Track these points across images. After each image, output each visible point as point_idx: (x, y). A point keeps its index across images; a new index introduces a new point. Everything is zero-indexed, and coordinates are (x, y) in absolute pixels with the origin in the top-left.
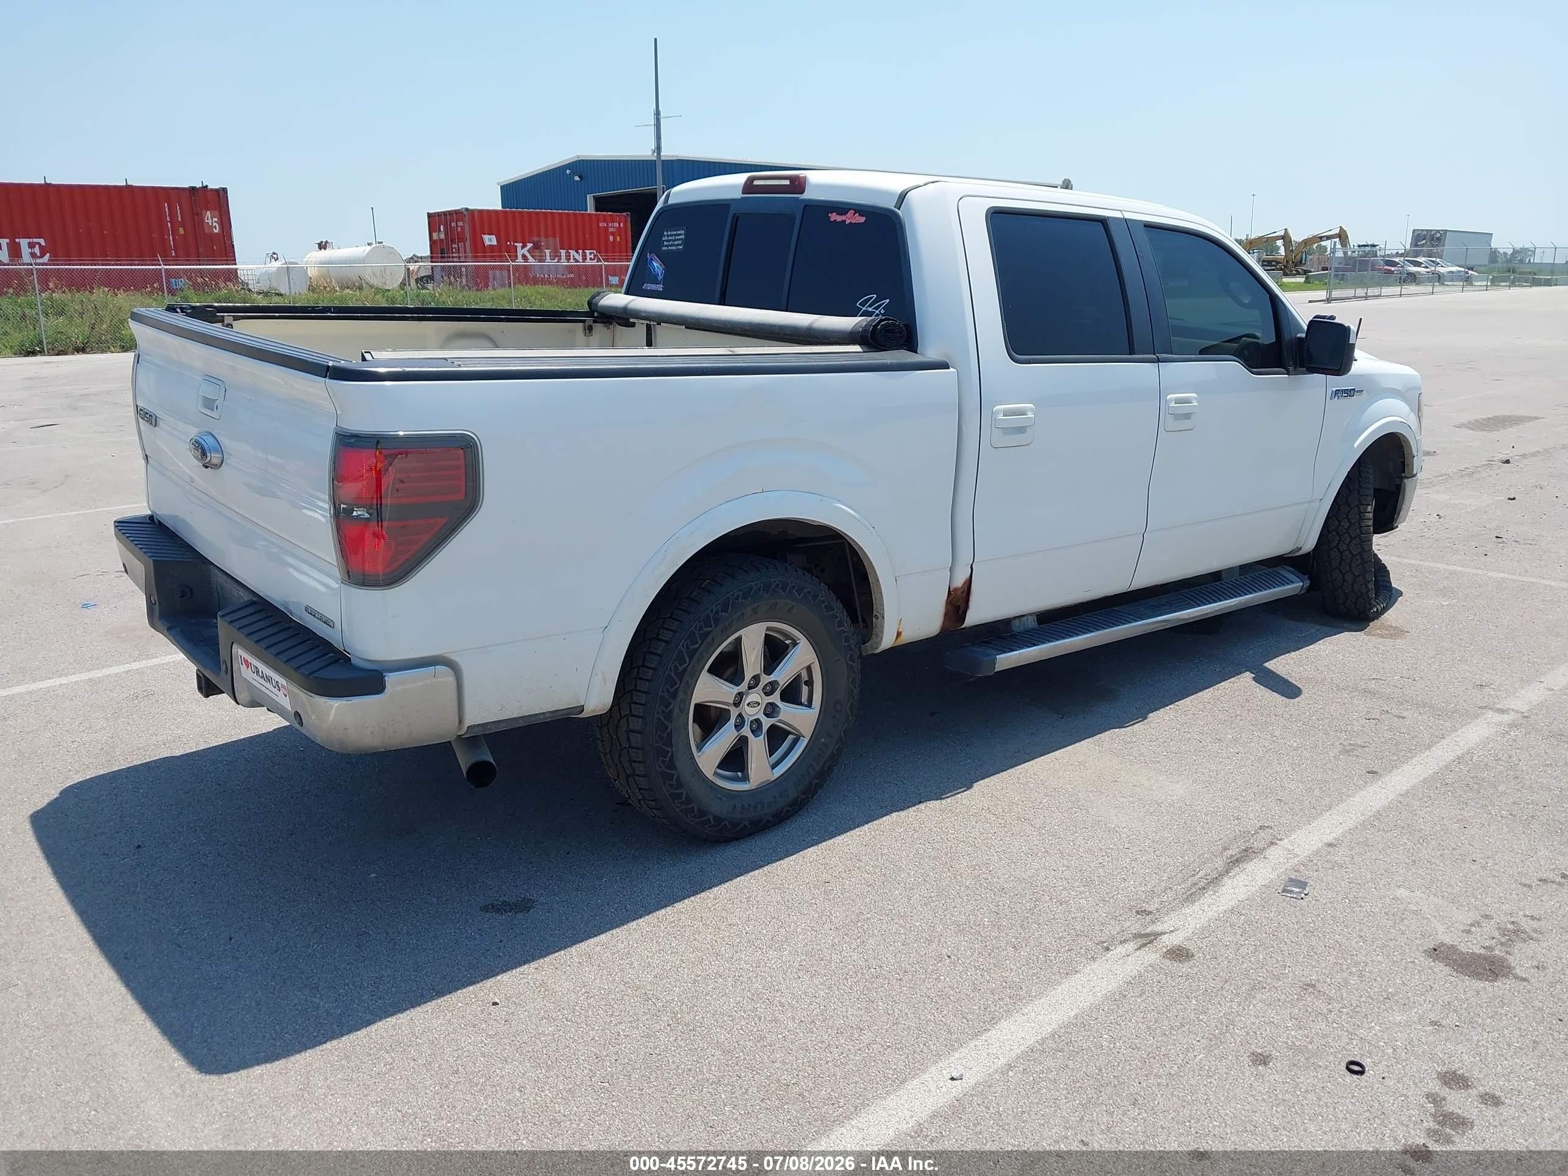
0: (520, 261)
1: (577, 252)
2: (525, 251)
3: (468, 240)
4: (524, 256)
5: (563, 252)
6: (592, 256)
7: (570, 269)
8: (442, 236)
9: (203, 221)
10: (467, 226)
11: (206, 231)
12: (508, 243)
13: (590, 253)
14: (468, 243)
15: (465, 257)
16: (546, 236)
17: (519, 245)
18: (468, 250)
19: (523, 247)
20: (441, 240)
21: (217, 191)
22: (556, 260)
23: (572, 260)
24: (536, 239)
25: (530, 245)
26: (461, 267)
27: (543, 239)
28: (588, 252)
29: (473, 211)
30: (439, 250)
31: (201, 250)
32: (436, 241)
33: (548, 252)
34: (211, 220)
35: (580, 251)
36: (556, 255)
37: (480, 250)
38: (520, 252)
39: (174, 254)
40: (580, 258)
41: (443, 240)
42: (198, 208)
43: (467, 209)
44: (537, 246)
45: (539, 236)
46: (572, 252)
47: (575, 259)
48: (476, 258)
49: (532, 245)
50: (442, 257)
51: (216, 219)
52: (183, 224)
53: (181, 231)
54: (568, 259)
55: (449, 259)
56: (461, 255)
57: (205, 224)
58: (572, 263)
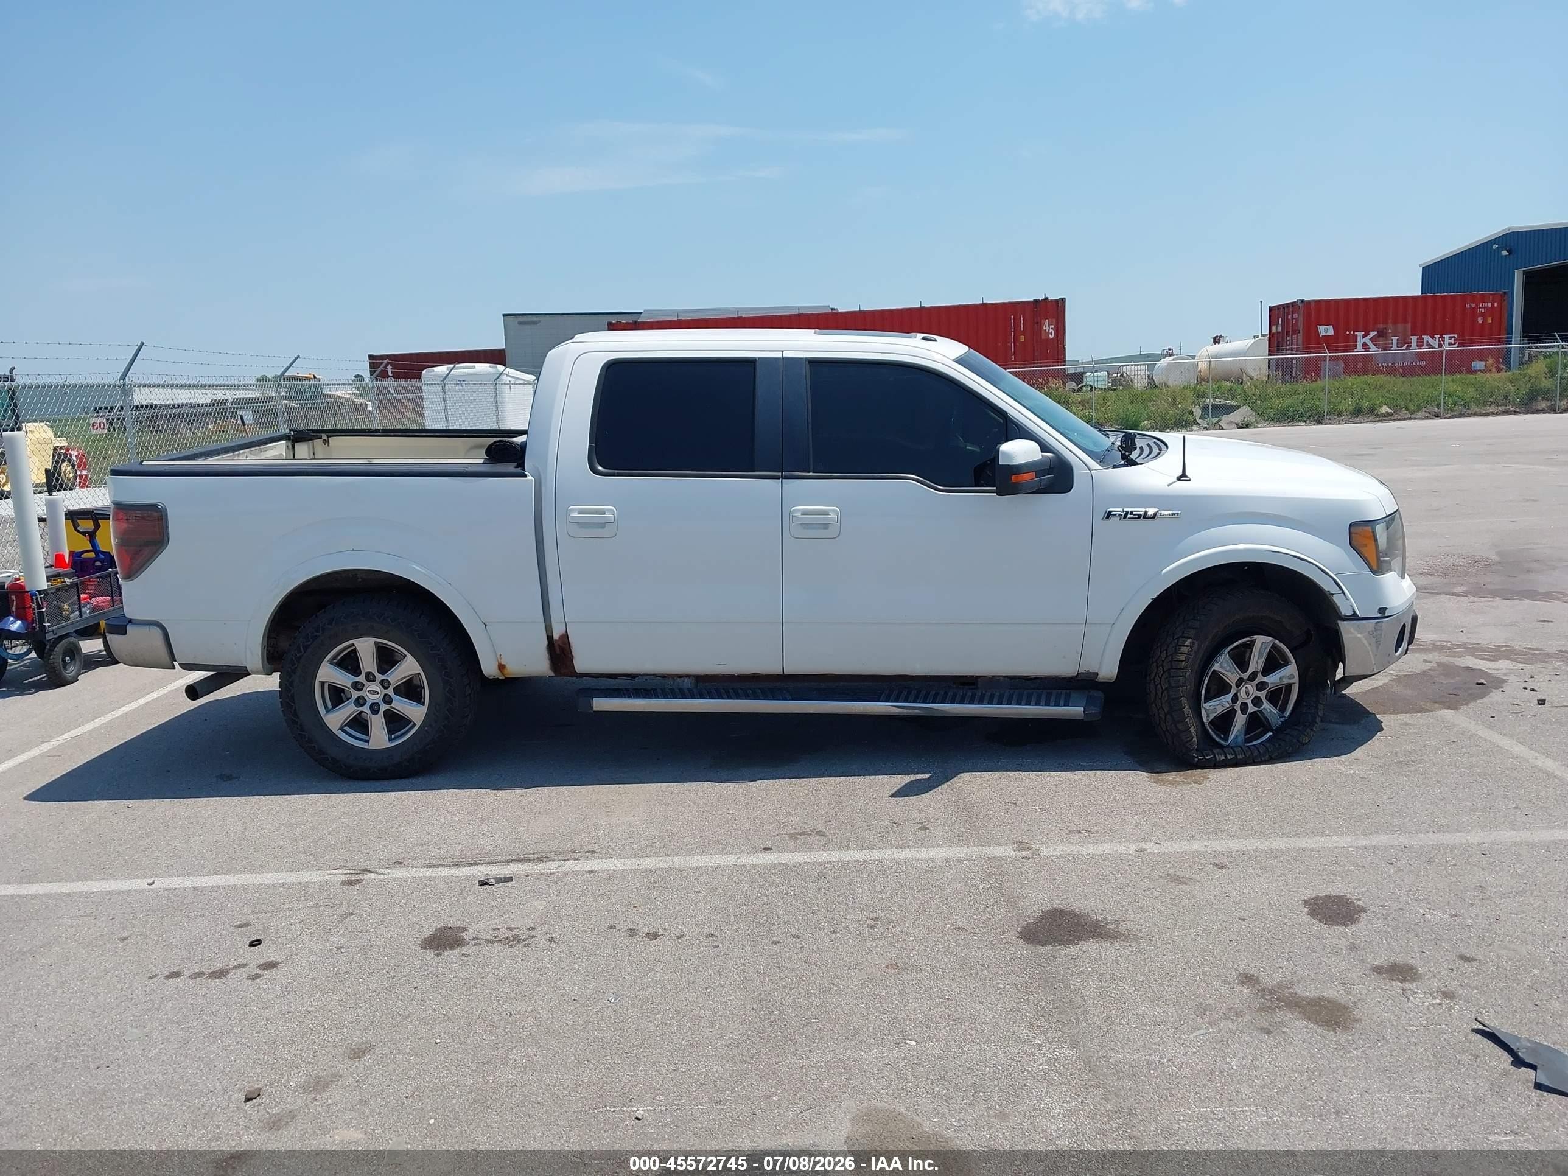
0: (1359, 351)
1: (1433, 337)
2: (1367, 340)
3: (1301, 331)
4: (1365, 346)
5: (1414, 338)
6: (1452, 341)
7: (1421, 356)
8: (1280, 329)
9: (1041, 328)
10: (1301, 319)
11: (1043, 337)
12: (1348, 333)
13: (1450, 338)
14: (1300, 335)
15: (1297, 349)
16: (1395, 323)
17: (1360, 334)
18: (1300, 341)
19: (1364, 336)
20: (1278, 333)
21: (1056, 301)
22: (1405, 347)
23: (1425, 346)
24: (1381, 326)
25: (1373, 334)
26: (1292, 359)
27: (1391, 326)
28: (1446, 337)
29: (1309, 302)
30: (1275, 343)
31: (1036, 354)
32: (1274, 334)
33: (1395, 339)
34: (1049, 328)
35: (1437, 337)
36: (1405, 342)
37: (1313, 342)
38: (1360, 341)
39: (1013, 359)
40: (1435, 343)
41: (1279, 333)
42: (1039, 318)
43: (1302, 301)
44: (1381, 334)
45: (1387, 323)
46: (1426, 338)
47: (1429, 345)
48: (1308, 350)
49: (1376, 333)
50: (1278, 350)
51: (1053, 326)
52: (1024, 333)
53: (1022, 339)
54: (1420, 344)
55: (1284, 352)
56: (1293, 347)
57: (1043, 332)
58: (1425, 349)
